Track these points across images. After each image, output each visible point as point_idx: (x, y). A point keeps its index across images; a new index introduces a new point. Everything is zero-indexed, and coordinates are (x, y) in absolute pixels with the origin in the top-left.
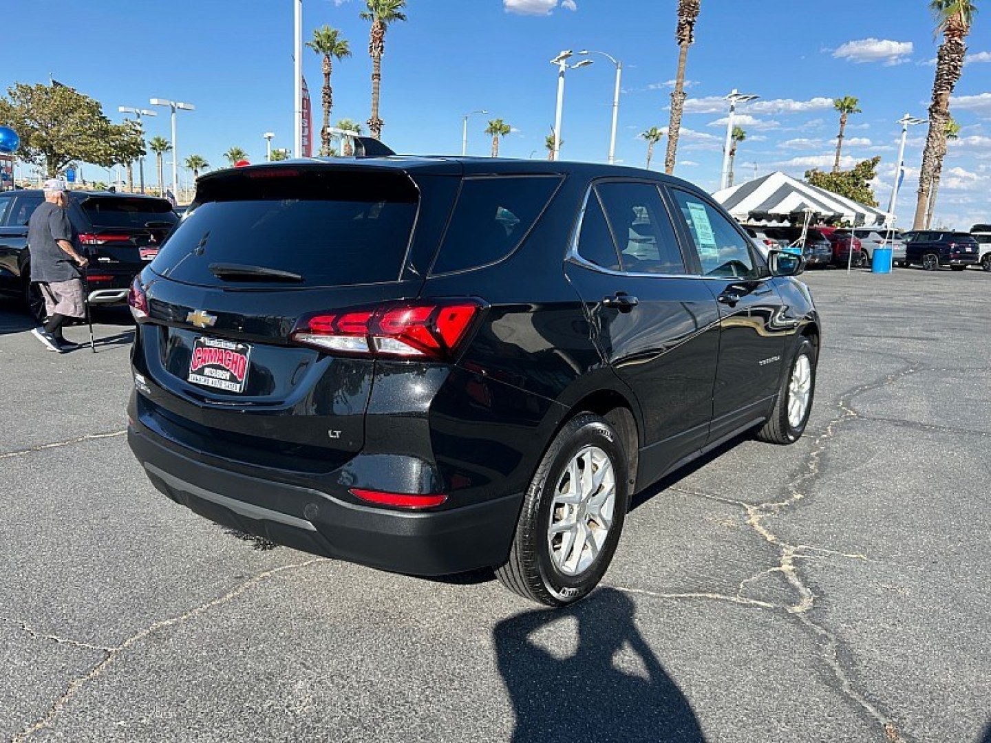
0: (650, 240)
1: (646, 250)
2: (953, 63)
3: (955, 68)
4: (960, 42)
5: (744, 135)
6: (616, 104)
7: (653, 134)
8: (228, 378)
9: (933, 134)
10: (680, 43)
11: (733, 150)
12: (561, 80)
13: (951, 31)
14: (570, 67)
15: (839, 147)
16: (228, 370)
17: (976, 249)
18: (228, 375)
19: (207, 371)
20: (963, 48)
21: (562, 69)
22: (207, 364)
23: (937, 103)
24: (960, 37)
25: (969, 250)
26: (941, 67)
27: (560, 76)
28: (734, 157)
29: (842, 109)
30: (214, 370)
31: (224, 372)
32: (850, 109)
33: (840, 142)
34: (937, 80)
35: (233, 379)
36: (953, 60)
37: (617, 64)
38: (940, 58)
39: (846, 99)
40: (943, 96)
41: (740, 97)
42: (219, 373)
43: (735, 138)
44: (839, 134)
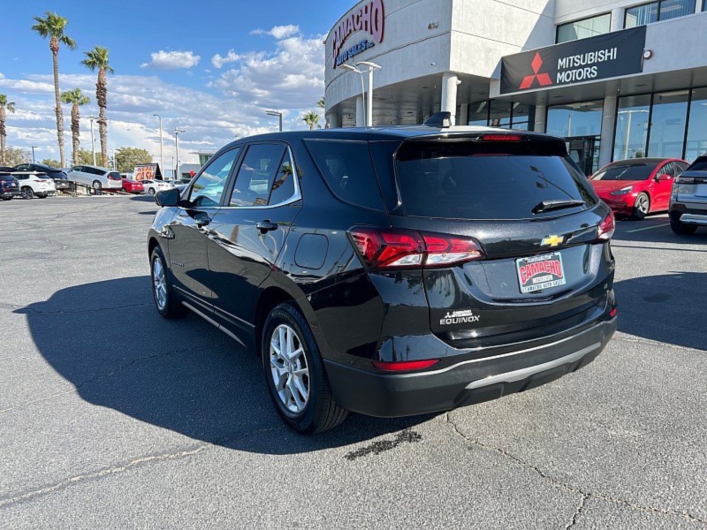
8: (552, 279)
16: (549, 274)
18: (551, 277)
19: (534, 280)
22: (532, 276)
30: (540, 277)
31: (546, 276)
35: (555, 278)
42: (544, 278)
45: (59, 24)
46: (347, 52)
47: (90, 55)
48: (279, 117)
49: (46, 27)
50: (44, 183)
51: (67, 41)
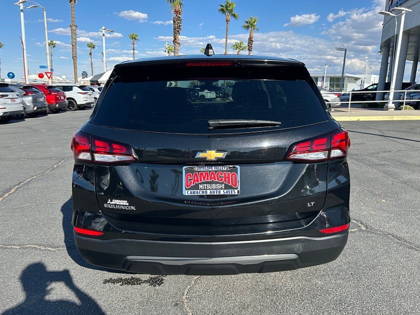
0: (88, 93)
1: (87, 98)
2: (178, 24)
3: (180, 26)
4: (180, 16)
5: (95, 46)
6: (46, 28)
7: (52, 43)
9: (176, 51)
10: (70, 2)
11: (91, 53)
12: (22, 13)
13: (177, 12)
14: (25, 7)
15: (134, 54)
16: (223, 183)
17: (198, 94)
18: (223, 186)
19: (201, 186)
20: (181, 19)
21: (21, 8)
22: (200, 182)
23: (175, 39)
24: (180, 14)
25: (196, 94)
26: (175, 25)
27: (21, 12)
28: (92, 56)
29: (133, 38)
30: (208, 185)
32: (135, 39)
33: (134, 52)
34: (174, 30)
35: (228, 187)
36: (178, 23)
37: (43, 9)
38: (174, 22)
39: (133, 34)
40: (177, 37)
41: (106, 30)
42: (214, 186)
43: (91, 47)
44: (133, 48)
45: (231, 7)
46: (397, 2)
47: (247, 22)
48: (344, 51)
49: (225, 9)
50: (210, 94)
51: (234, 15)
